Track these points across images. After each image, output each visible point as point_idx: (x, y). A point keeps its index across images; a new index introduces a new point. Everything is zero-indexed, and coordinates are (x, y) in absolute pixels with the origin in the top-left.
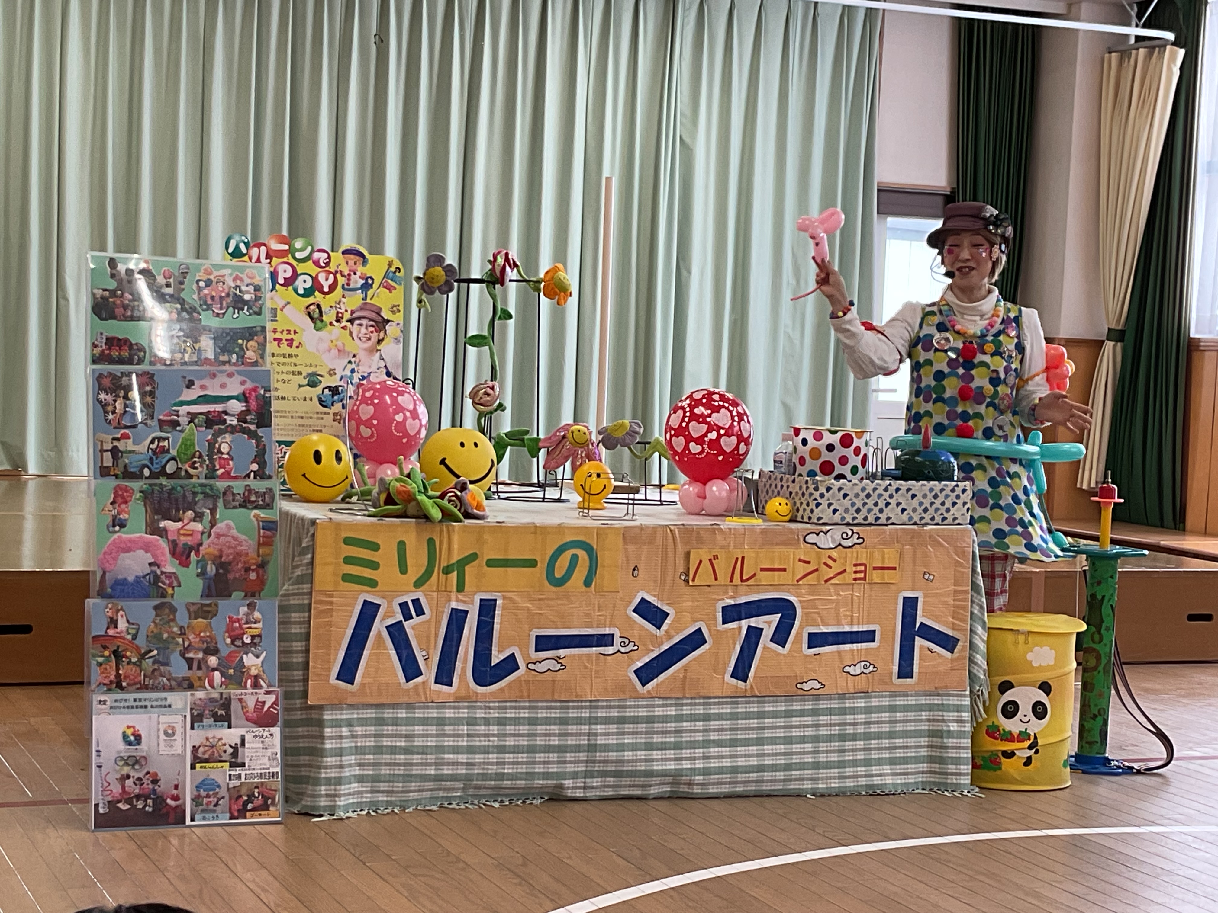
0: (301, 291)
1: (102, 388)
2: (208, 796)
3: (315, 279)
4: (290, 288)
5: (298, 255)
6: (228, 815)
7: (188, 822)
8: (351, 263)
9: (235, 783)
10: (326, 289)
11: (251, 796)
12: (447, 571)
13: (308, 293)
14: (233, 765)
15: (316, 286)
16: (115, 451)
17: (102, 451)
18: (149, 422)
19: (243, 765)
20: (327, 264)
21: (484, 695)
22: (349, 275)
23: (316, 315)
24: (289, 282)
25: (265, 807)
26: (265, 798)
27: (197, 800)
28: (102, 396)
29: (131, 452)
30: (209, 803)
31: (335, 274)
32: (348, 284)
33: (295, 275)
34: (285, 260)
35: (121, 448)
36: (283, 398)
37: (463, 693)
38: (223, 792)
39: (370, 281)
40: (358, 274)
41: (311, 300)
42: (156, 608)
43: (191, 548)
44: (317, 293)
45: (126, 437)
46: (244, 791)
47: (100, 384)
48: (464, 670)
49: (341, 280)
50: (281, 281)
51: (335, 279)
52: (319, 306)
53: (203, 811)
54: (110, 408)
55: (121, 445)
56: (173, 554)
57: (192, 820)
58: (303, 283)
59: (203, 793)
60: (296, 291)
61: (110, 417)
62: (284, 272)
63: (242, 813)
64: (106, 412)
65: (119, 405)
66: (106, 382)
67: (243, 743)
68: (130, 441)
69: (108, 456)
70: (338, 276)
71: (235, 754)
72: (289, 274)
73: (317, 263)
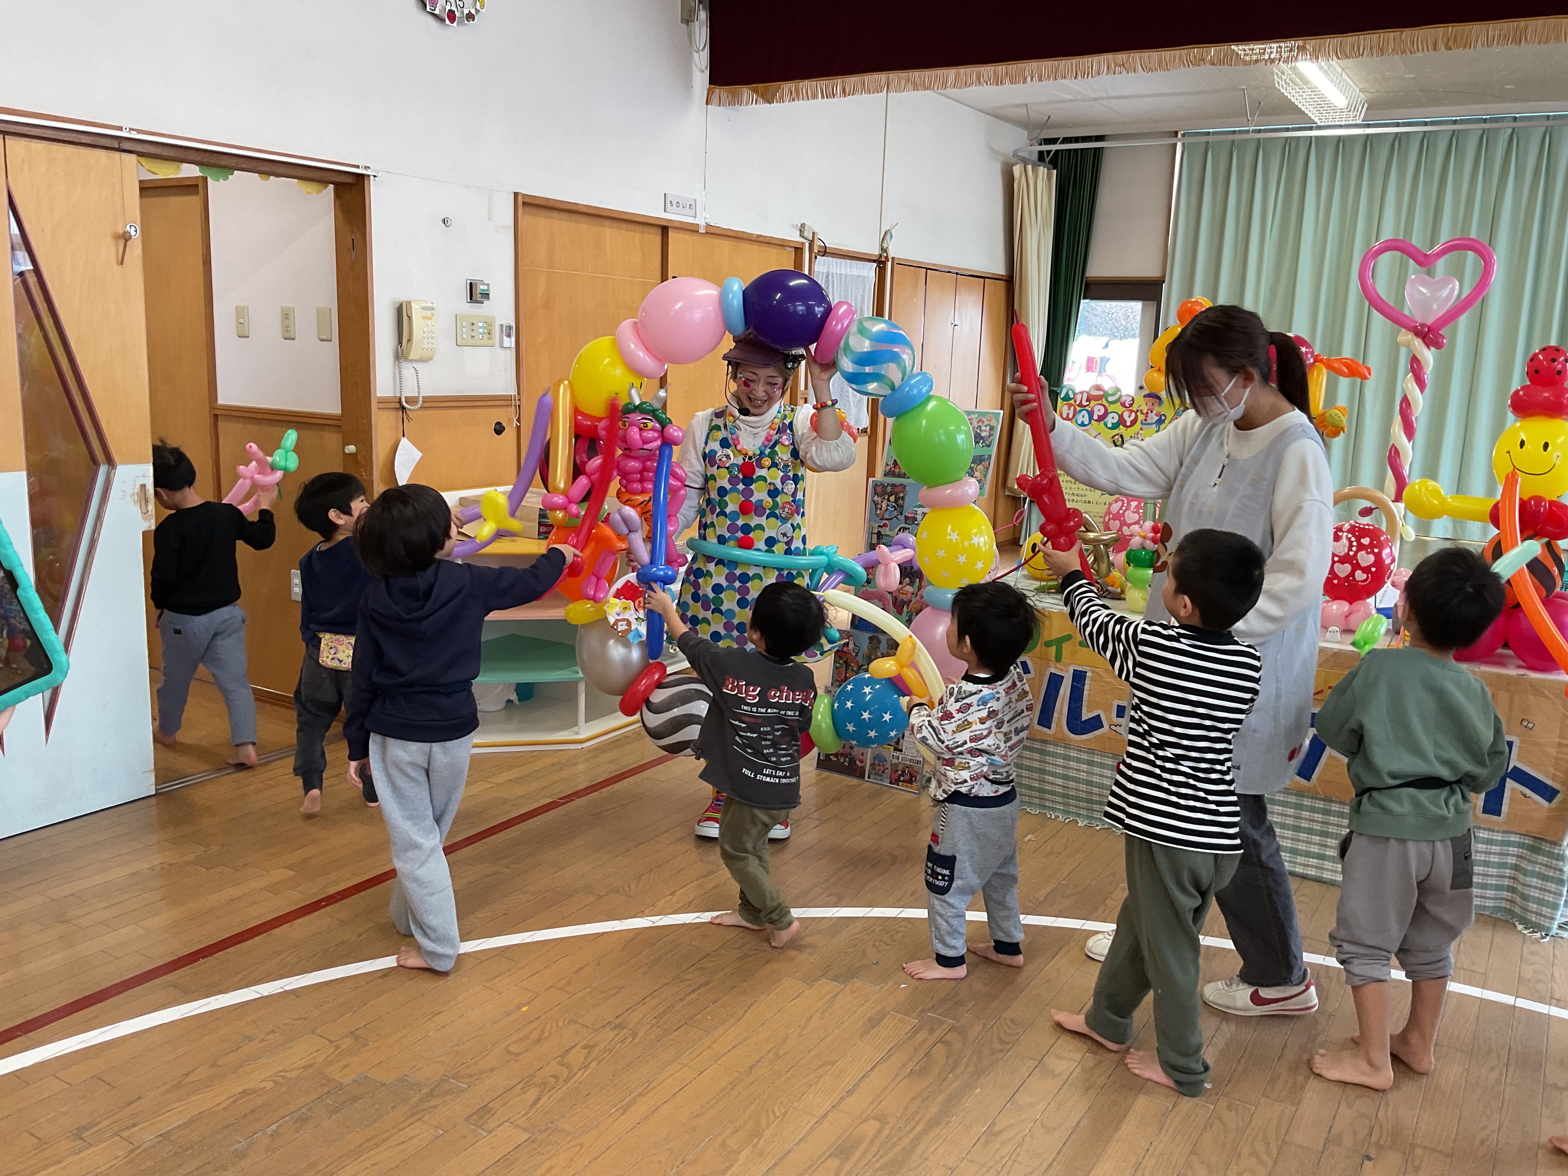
0: (1110, 425)
1: (876, 493)
2: (879, 765)
3: (1121, 417)
4: (1102, 423)
5: (1110, 399)
6: (889, 780)
7: (866, 778)
8: (1150, 404)
9: (895, 761)
10: (1128, 424)
11: (904, 772)
12: (1048, 644)
13: (1115, 426)
14: (896, 749)
15: (1122, 421)
16: (879, 534)
17: (872, 533)
18: (899, 517)
19: (901, 751)
20: (1131, 405)
21: (1076, 741)
22: (1147, 413)
23: (1119, 443)
24: (1101, 418)
25: (910, 781)
26: (912, 776)
27: (873, 765)
28: (876, 498)
29: (888, 535)
30: (879, 770)
31: (1136, 413)
32: (1146, 420)
33: (1106, 413)
34: (1100, 402)
35: (883, 533)
36: (1089, 502)
37: (1059, 736)
38: (888, 765)
39: (1163, 418)
40: (1154, 412)
41: (1116, 431)
42: (870, 638)
43: (905, 603)
44: (1121, 426)
45: (885, 525)
46: (900, 768)
47: (875, 490)
48: (1059, 719)
49: (1141, 417)
50: (1096, 417)
51: (1136, 417)
52: (1121, 436)
53: (876, 774)
54: (879, 506)
55: (882, 530)
56: (894, 605)
57: (869, 777)
58: (1112, 419)
59: (877, 762)
60: (1106, 425)
61: (879, 512)
62: (1099, 411)
63: (897, 782)
64: (877, 509)
65: (884, 505)
66: (879, 489)
67: (903, 737)
68: (887, 529)
69: (875, 536)
70: (1139, 413)
71: (898, 742)
72: (1102, 412)
73: (1123, 405)
